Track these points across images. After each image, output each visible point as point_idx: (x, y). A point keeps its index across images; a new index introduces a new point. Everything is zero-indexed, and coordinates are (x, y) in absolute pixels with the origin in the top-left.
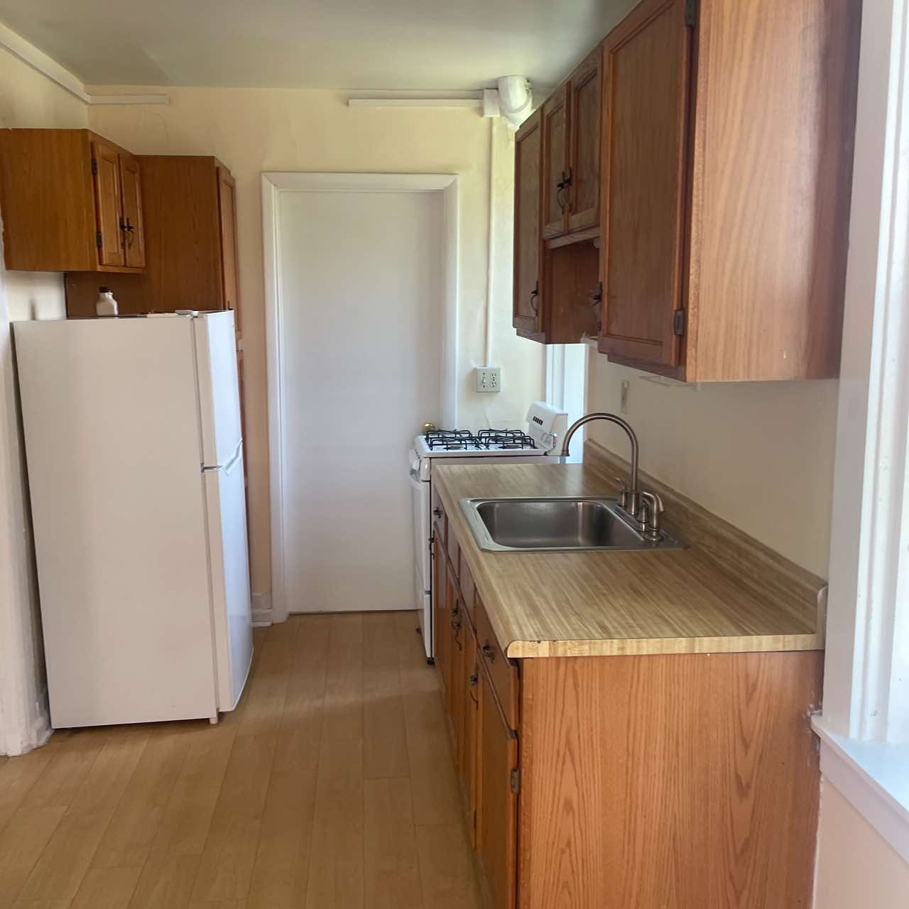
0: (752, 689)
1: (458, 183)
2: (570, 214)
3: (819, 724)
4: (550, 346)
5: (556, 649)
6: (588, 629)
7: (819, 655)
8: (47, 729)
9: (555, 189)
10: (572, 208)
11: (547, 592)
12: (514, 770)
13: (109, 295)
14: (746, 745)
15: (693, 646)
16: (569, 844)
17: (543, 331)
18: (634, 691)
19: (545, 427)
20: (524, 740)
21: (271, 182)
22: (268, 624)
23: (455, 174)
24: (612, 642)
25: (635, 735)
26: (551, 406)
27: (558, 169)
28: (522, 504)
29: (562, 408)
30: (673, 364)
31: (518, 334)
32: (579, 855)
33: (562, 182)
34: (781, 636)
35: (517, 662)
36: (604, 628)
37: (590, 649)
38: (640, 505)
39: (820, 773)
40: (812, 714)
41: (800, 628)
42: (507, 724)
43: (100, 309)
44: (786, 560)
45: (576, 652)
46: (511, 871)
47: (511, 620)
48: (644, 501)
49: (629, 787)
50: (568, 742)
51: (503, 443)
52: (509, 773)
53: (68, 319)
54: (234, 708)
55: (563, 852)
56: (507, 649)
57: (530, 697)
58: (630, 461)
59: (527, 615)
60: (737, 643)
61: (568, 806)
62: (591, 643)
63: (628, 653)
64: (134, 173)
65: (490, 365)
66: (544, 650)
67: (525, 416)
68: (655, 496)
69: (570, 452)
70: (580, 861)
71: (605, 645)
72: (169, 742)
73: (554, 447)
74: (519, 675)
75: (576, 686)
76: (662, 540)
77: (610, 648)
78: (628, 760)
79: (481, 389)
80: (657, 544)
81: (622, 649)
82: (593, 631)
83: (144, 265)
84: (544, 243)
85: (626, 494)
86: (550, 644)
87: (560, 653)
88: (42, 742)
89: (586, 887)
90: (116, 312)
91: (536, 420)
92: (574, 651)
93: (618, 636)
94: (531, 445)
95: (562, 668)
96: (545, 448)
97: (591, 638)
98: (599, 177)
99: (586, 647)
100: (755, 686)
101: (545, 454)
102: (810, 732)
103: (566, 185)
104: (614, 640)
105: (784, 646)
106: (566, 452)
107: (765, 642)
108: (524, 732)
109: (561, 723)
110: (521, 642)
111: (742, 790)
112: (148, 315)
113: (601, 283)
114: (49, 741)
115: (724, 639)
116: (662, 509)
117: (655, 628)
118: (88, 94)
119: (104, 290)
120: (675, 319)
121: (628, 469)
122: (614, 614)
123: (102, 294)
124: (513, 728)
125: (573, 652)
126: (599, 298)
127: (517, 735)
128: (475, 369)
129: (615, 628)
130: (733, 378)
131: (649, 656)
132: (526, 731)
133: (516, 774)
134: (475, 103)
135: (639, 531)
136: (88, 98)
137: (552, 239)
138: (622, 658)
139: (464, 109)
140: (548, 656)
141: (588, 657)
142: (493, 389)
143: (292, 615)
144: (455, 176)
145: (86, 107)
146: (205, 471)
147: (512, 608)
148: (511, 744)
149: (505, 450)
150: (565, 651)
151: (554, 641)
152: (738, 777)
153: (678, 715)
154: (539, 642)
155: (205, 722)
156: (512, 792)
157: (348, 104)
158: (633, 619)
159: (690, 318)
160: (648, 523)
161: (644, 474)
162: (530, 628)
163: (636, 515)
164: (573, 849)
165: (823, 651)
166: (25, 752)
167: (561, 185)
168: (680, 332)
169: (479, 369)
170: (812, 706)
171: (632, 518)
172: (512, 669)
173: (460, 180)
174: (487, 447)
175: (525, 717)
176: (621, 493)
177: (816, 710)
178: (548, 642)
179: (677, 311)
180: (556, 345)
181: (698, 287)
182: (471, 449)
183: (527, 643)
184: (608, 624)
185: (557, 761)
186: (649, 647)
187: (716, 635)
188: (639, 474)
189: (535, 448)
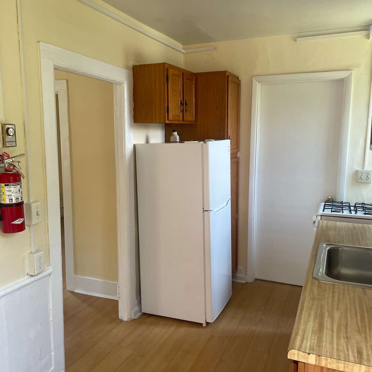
1: (353, 74)
5: (320, 361)
6: (348, 352)
8: (140, 312)
11: (337, 315)
13: (176, 133)
21: (257, 81)
22: (244, 282)
23: (352, 70)
24: (360, 367)
36: (360, 353)
37: (344, 367)
43: (172, 139)
45: (335, 367)
47: (300, 332)
53: (166, 143)
54: (213, 321)
59: (313, 331)
62: (345, 363)
64: (192, 81)
65: (366, 169)
66: (312, 360)
71: (355, 367)
72: (183, 330)
79: (360, 181)
82: (351, 355)
83: (194, 120)
86: (316, 357)
87: (323, 364)
88: (136, 317)
90: (178, 140)
93: (366, 363)
97: (346, 359)
99: (342, 365)
104: (362, 366)
110: (296, 351)
112: (185, 142)
114: (140, 317)
118: (184, 49)
119: (174, 131)
123: (173, 133)
125: (332, 366)
128: (357, 170)
129: (368, 355)
134: (364, 33)
136: (184, 51)
139: (359, 36)
140: (314, 364)
142: (367, 181)
143: (256, 279)
144: (351, 71)
145: (183, 55)
146: (204, 212)
147: (306, 324)
150: (327, 365)
151: (319, 356)
154: (309, 354)
155: (200, 325)
157: (296, 40)
162: (310, 341)
166: (129, 320)
169: (359, 171)
173: (354, 73)
174: (356, 212)
178: (315, 355)
182: (346, 213)
183: (301, 353)
184: (364, 351)
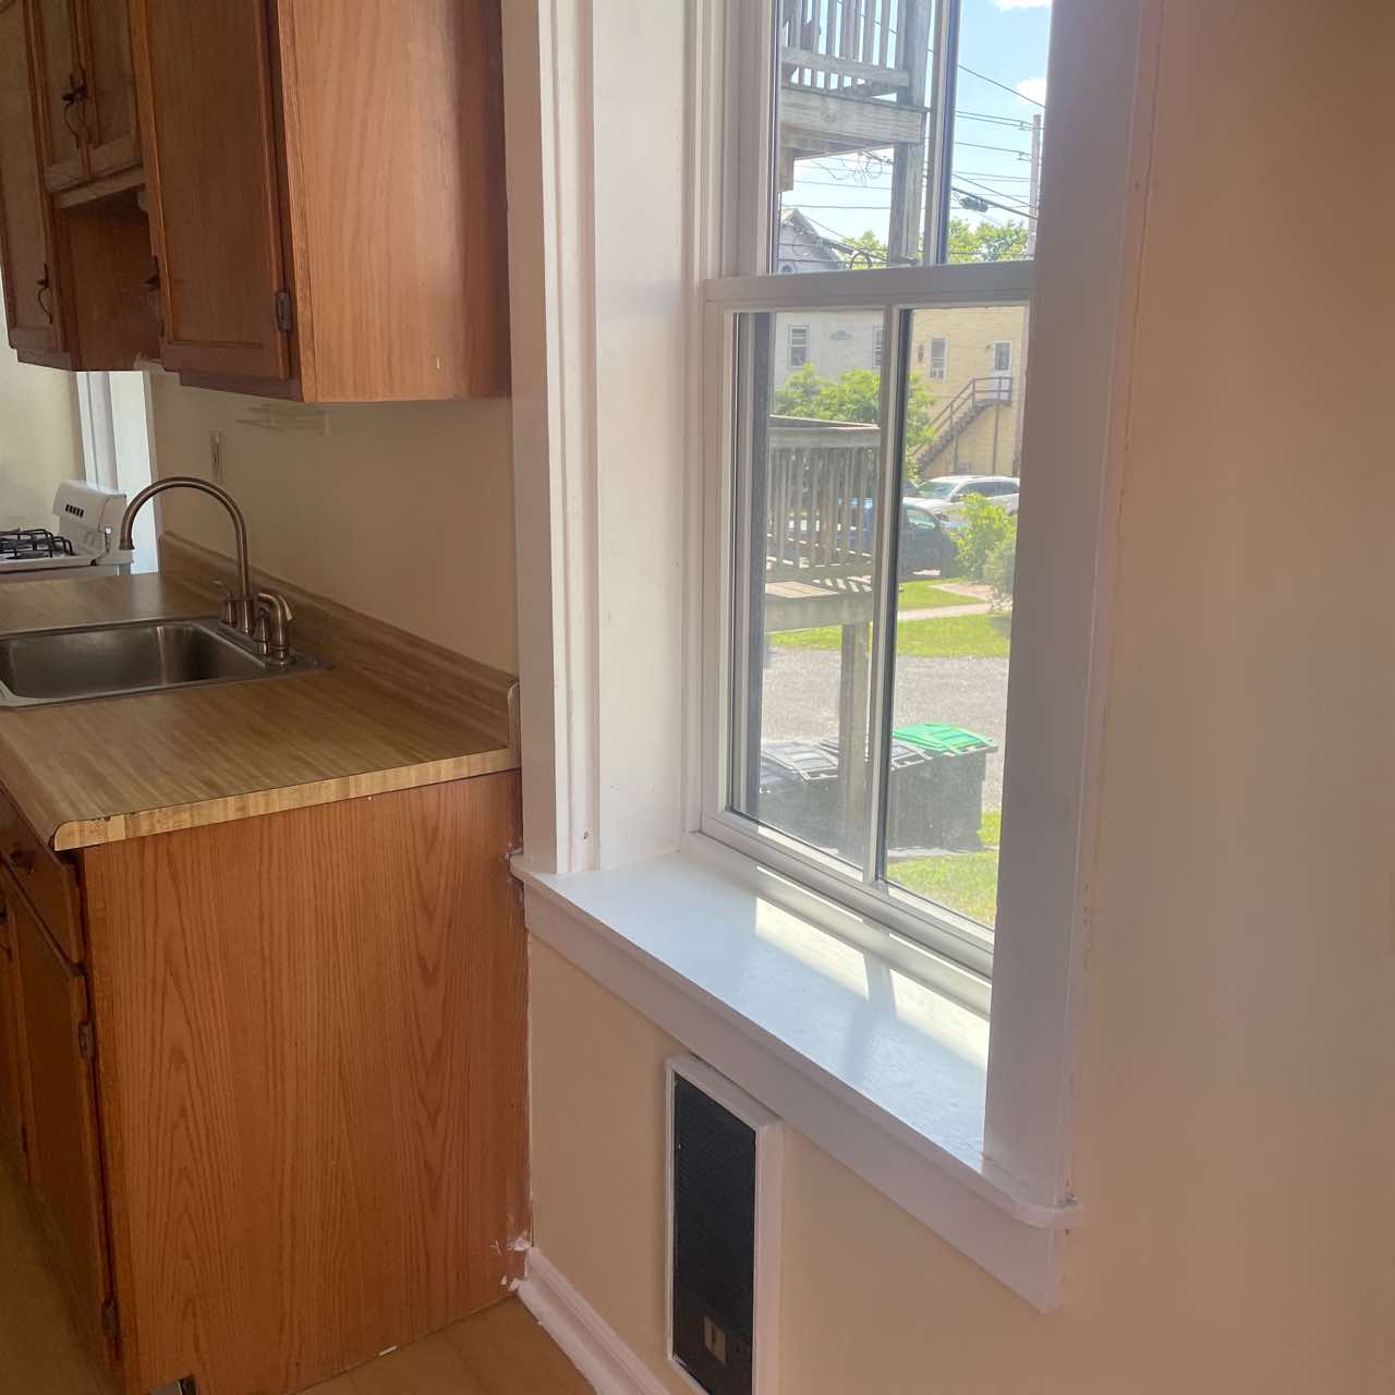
0: (431, 839)
2: (91, 146)
3: (522, 866)
4: (81, 375)
5: (137, 826)
6: (187, 791)
7: (515, 774)
9: (59, 104)
10: (93, 136)
11: (115, 752)
12: (83, 1023)
14: (429, 914)
15: (347, 790)
16: (183, 1112)
17: (66, 349)
18: (265, 867)
19: (89, 519)
20: (96, 973)
24: (225, 801)
25: (271, 928)
26: (97, 484)
27: (60, 70)
28: (59, 637)
29: (115, 486)
30: (282, 377)
31: (20, 361)
32: (201, 1124)
33: (70, 91)
34: (465, 757)
35: (73, 858)
36: (211, 785)
37: (192, 816)
38: (256, 616)
39: (526, 930)
40: (510, 856)
41: (488, 745)
42: (64, 955)
44: (461, 657)
45: (171, 825)
46: (92, 1180)
48: (262, 609)
49: (269, 1006)
50: (169, 962)
51: (16, 553)
52: (75, 1030)
55: (175, 1126)
56: (53, 837)
57: (101, 906)
58: (235, 558)
59: (83, 788)
60: (408, 776)
61: (178, 1057)
62: (192, 808)
63: (252, 813)
66: (117, 830)
67: (51, 505)
68: (277, 598)
69: (134, 543)
70: (203, 1133)
71: (215, 808)
73: (108, 550)
74: (79, 877)
75: (174, 877)
76: (294, 662)
77: (224, 810)
78: (264, 968)
80: (287, 670)
81: (243, 808)
82: (196, 792)
84: (51, 198)
85: (234, 604)
86: (126, 819)
87: (144, 830)
89: (215, 1167)
91: (70, 509)
92: (167, 823)
93: (234, 792)
94: (66, 551)
95: (149, 855)
96: (91, 553)
97: (193, 800)
98: (134, 84)
99: (186, 815)
100: (435, 830)
101: (93, 563)
102: (510, 880)
103: (79, 96)
104: (229, 798)
105: (469, 771)
106: (127, 544)
107: (445, 769)
108: (95, 961)
109: (155, 934)
110: (75, 823)
111: (428, 975)
113: (156, 258)
115: (389, 772)
116: (289, 617)
117: (291, 775)
120: (277, 304)
121: (234, 569)
122: (227, 765)
124: (76, 960)
125: (165, 827)
126: (155, 281)
127: (83, 969)
129: (230, 783)
130: (371, 397)
131: (284, 812)
132: (98, 959)
133: (87, 1030)
135: (259, 656)
137: (64, 191)
138: (244, 822)
140: (124, 838)
141: (191, 828)
148: (75, 987)
149: (19, 561)
150: (153, 828)
151: (133, 814)
152: (421, 959)
153: (333, 890)
154: (108, 819)
156: (84, 1057)
158: (257, 768)
159: (299, 304)
160: (271, 639)
161: (260, 573)
162: (92, 804)
163: (252, 632)
164: (190, 1119)
165: (521, 768)
167: (69, 98)
168: (286, 325)
170: (510, 845)
171: (248, 639)
172: (65, 870)
175: (94, 938)
176: (226, 603)
177: (516, 848)
178: (122, 816)
179: (279, 291)
180: (92, 373)
181: (305, 254)
183: (87, 823)
184: (218, 780)
185: (154, 992)
186: (283, 799)
187: (379, 769)
188: (250, 574)
189: (72, 554)
